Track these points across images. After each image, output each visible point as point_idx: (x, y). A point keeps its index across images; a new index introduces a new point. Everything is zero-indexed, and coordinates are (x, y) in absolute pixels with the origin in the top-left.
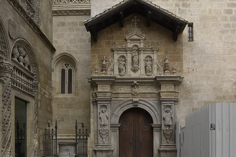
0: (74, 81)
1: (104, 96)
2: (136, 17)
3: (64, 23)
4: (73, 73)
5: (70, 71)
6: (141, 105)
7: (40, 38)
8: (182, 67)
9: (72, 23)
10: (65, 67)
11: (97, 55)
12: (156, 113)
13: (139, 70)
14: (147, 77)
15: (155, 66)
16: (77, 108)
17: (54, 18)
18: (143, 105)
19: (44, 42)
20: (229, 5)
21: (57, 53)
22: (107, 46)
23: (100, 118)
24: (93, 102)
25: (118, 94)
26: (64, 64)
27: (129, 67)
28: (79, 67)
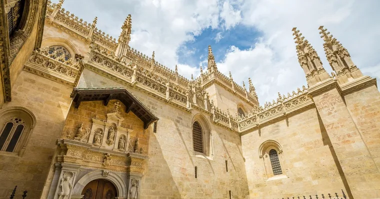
0: (23, 139)
1: (73, 163)
2: (118, 103)
3: (34, 81)
4: (24, 131)
5: (20, 128)
6: (110, 177)
7: (2, 81)
8: (147, 149)
9: (45, 85)
10: (14, 122)
11: (73, 121)
12: (123, 186)
13: (113, 144)
14: (119, 151)
15: (128, 144)
16: (16, 171)
17: (23, 72)
18: (111, 177)
19: (3, 88)
20: (178, 117)
21: (12, 105)
22: (87, 116)
23: (61, 187)
24: (55, 167)
25: (88, 162)
26: (15, 118)
27: (105, 139)
28: (36, 126)
